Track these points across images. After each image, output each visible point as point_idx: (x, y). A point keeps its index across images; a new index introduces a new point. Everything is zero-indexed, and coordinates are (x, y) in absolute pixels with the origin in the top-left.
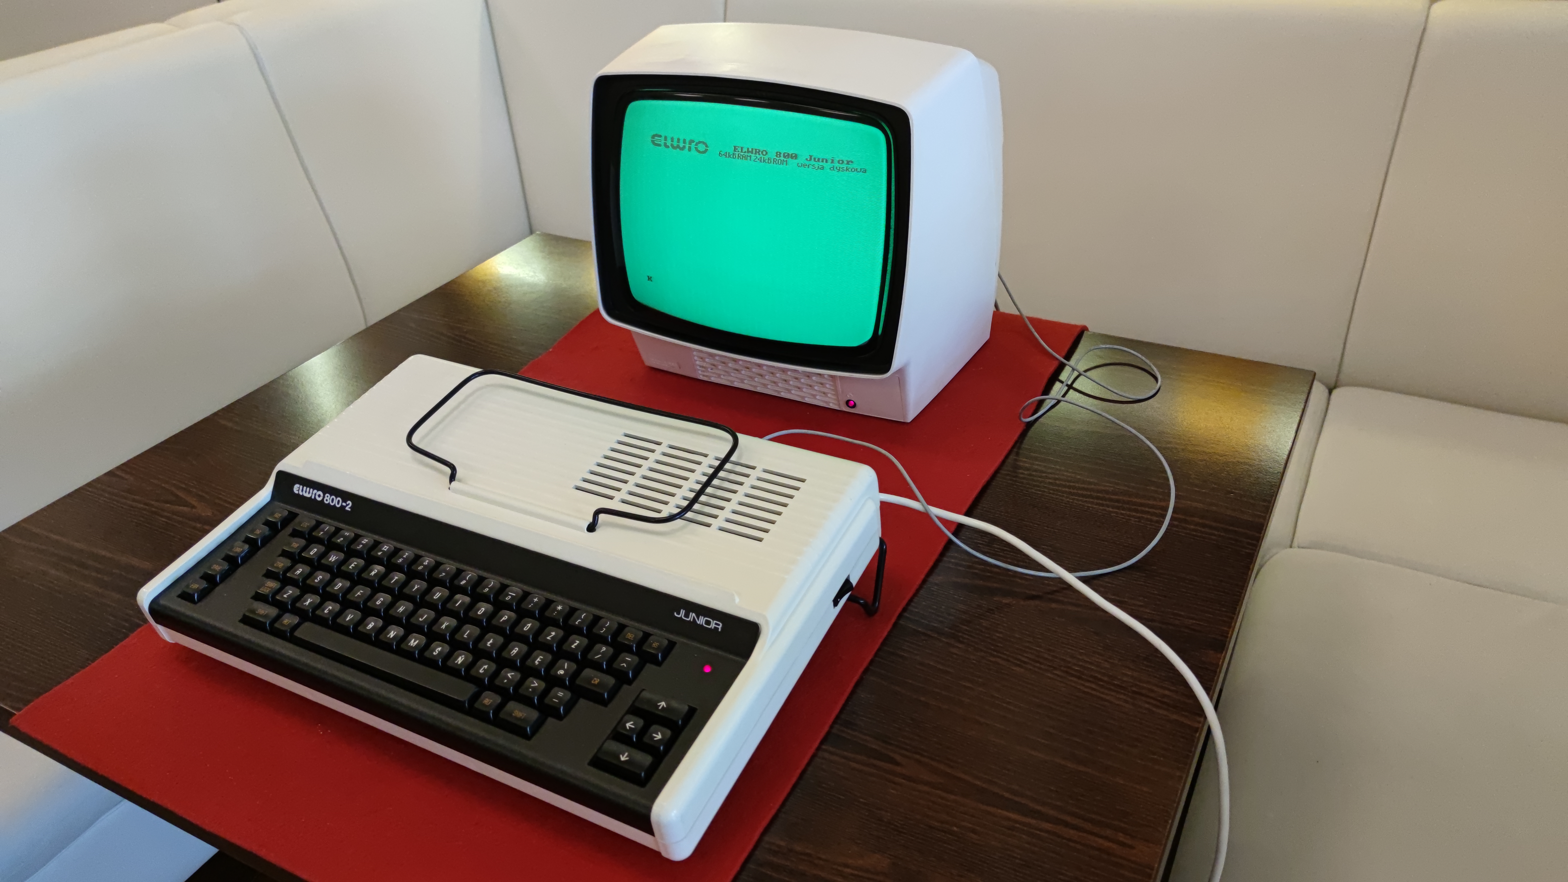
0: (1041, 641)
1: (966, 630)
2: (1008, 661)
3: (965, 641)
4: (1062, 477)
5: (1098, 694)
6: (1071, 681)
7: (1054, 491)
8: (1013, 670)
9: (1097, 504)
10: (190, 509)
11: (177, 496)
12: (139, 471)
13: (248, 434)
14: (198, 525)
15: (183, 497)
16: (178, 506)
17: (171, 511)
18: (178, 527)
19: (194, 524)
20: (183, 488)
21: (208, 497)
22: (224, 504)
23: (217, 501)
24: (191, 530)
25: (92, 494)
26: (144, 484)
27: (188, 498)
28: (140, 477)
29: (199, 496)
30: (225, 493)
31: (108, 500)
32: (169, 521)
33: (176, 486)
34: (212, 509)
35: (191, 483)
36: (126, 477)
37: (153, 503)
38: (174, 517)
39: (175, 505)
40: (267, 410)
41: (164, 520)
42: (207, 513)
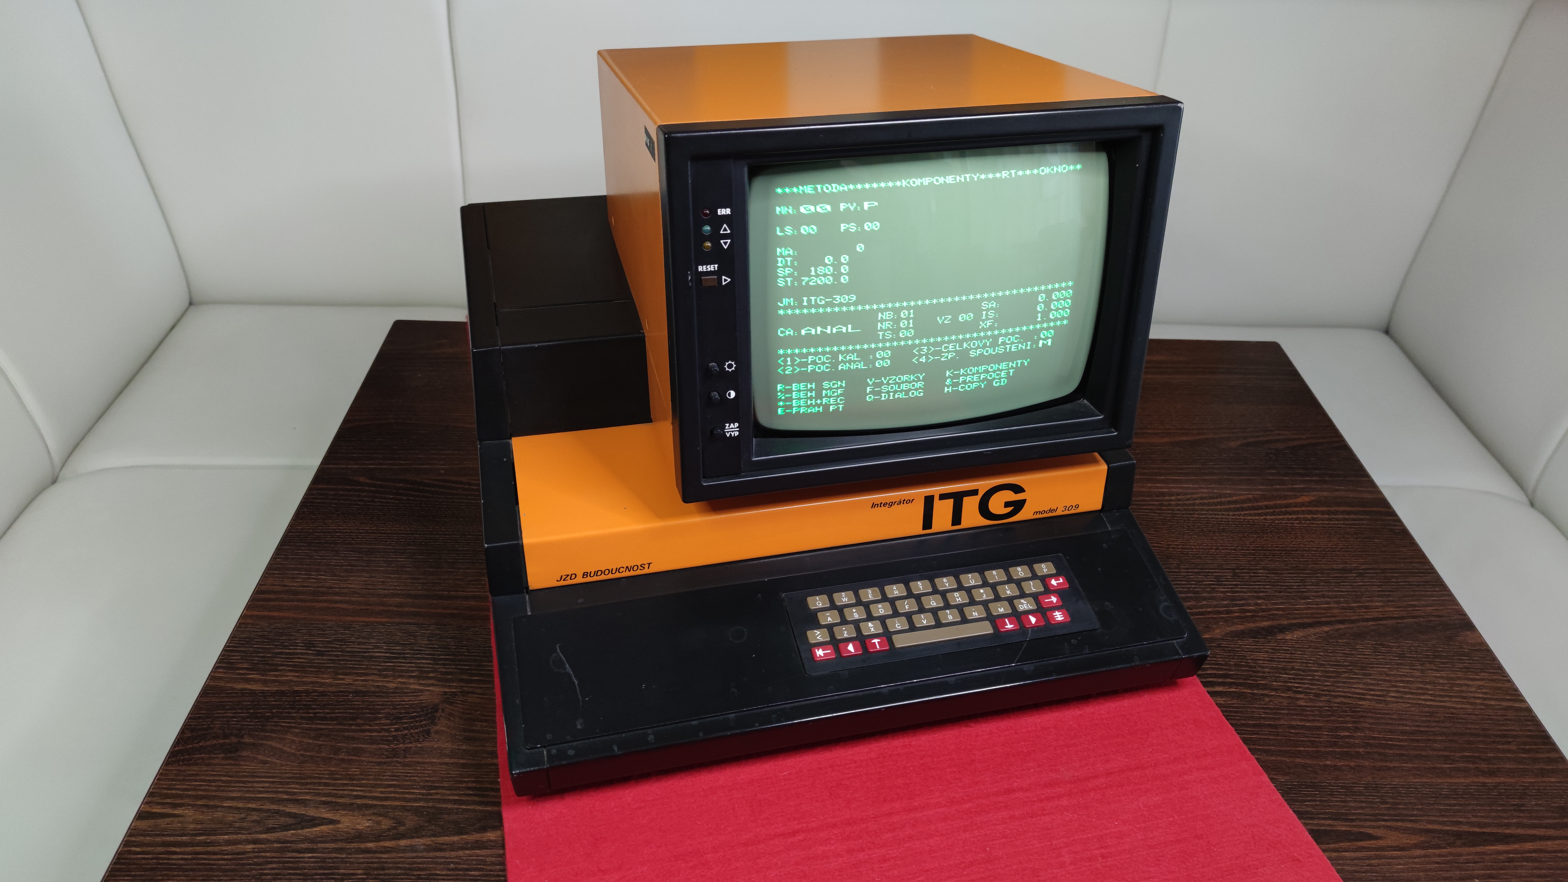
0: (1350, 668)
1: (1290, 678)
2: (1350, 697)
3: (1300, 689)
4: (1204, 495)
5: (1439, 704)
6: (1409, 698)
7: (1212, 511)
8: (1361, 705)
9: (1255, 515)
10: (331, 826)
11: (290, 815)
12: (189, 796)
13: (297, 692)
14: (370, 845)
15: (301, 813)
16: (308, 828)
17: (306, 840)
18: (344, 858)
19: (363, 846)
20: (287, 800)
21: (340, 800)
22: (375, 802)
23: (359, 801)
24: (368, 855)
25: (150, 856)
26: (219, 814)
27: (312, 812)
28: (200, 805)
29: (324, 803)
30: (360, 787)
31: (186, 856)
32: (319, 855)
33: (272, 801)
34: (363, 815)
35: (291, 788)
36: (176, 812)
37: (264, 836)
38: (320, 845)
39: (302, 828)
40: (288, 651)
41: (310, 855)
42: (363, 823)
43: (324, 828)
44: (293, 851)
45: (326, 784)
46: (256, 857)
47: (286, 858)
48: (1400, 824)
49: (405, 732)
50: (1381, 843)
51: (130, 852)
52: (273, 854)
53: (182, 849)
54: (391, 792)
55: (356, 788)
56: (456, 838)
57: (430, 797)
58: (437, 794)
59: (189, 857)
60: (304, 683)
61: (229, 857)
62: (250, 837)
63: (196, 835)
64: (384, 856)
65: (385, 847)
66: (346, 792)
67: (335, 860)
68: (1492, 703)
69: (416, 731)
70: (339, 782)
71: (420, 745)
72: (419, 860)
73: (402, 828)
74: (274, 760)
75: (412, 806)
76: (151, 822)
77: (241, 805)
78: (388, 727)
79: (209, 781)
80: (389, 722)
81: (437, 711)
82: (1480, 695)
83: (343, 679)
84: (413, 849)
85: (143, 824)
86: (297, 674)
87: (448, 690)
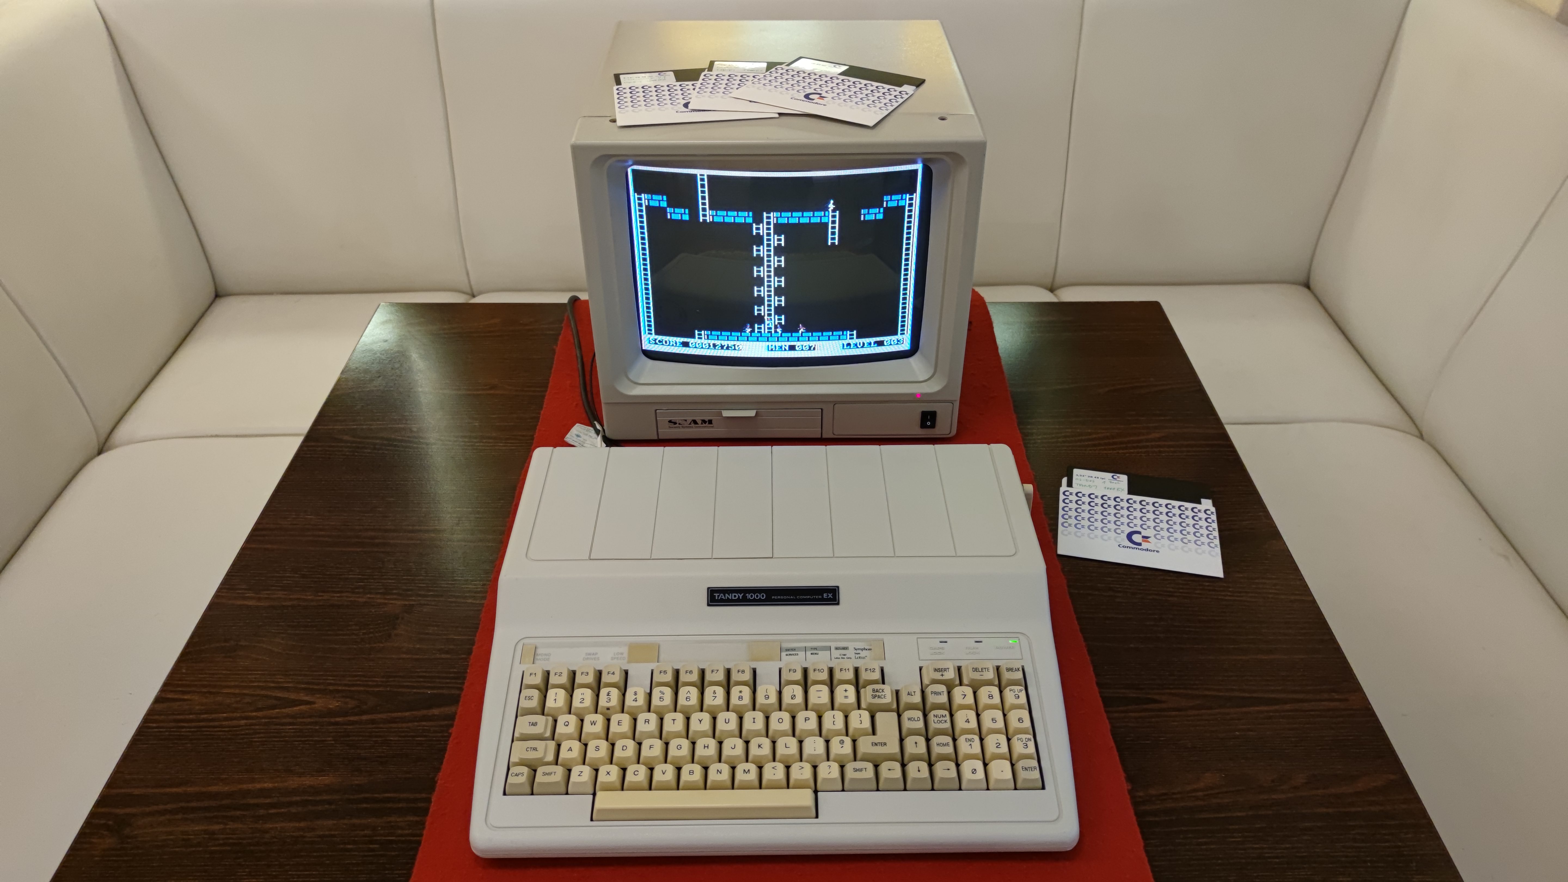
10: (308, 706)
11: (276, 698)
12: (195, 686)
13: (284, 606)
14: (338, 719)
15: (285, 696)
16: (290, 708)
17: (288, 716)
18: (317, 729)
19: (333, 720)
20: (273, 687)
21: (316, 687)
22: (343, 688)
23: (331, 688)
24: (336, 727)
25: (164, 730)
26: (219, 699)
27: (293, 696)
28: (204, 692)
29: (304, 689)
30: (332, 677)
31: (193, 730)
32: (298, 727)
33: (262, 688)
34: (334, 698)
35: (277, 678)
36: (186, 697)
37: (254, 714)
38: (299, 720)
39: (285, 708)
40: (278, 575)
41: (291, 727)
42: (333, 704)
43: (303, 707)
44: (276, 724)
45: (305, 675)
46: (247, 729)
47: (271, 729)
48: (1182, 691)
49: (371, 635)
50: (1164, 706)
51: (149, 727)
52: (261, 727)
53: (189, 725)
54: (357, 681)
55: (329, 678)
56: (407, 714)
57: (388, 683)
58: (394, 681)
59: (195, 730)
60: (291, 600)
61: (226, 729)
62: (243, 715)
63: (200, 714)
64: (349, 727)
65: (350, 720)
66: (321, 681)
67: (310, 730)
68: (1283, 597)
69: (380, 634)
70: (315, 673)
71: (383, 645)
72: (377, 730)
73: (365, 707)
74: (264, 658)
75: (374, 691)
76: (165, 705)
77: (237, 691)
78: (357, 632)
79: (213, 674)
80: (358, 628)
81: (398, 619)
82: (1273, 591)
83: (322, 596)
84: (373, 722)
85: (159, 707)
86: (285, 593)
87: (407, 603)
